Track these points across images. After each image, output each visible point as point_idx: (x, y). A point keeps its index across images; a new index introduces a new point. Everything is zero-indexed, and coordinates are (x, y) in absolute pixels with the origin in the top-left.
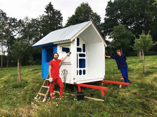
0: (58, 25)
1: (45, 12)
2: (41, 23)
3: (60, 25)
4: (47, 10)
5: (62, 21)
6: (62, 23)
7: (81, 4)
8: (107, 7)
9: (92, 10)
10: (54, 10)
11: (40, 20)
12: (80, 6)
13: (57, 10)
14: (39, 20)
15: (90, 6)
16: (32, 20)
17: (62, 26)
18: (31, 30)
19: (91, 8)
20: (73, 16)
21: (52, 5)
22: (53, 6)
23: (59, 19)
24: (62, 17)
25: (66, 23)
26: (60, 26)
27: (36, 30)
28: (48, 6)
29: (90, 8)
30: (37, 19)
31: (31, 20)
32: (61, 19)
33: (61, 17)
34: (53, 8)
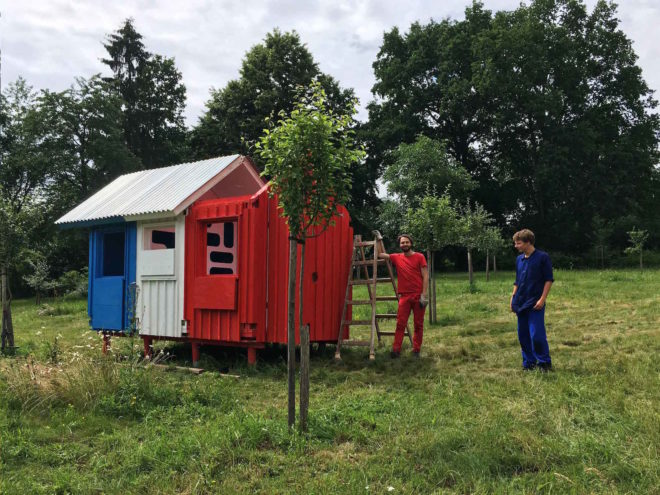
0: (166, 120)
1: (106, 62)
2: (84, 110)
3: (172, 121)
4: (112, 55)
5: (184, 106)
6: (182, 114)
7: (269, 35)
8: (379, 55)
9: (314, 62)
10: (147, 55)
11: (79, 99)
12: (265, 45)
13: (159, 57)
14: (77, 97)
15: (305, 47)
16: (43, 96)
17: (184, 128)
18: (40, 142)
19: (309, 55)
20: (233, 86)
21: (137, 31)
22: (139, 36)
23: (169, 97)
24: (183, 89)
25: (203, 115)
26: (174, 125)
27: (64, 144)
28: (119, 35)
29: (304, 55)
30: (67, 95)
31: (40, 99)
32: (180, 94)
33: (177, 86)
34: (141, 45)
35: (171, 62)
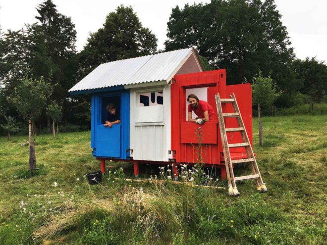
0: (66, 48)
1: (37, 18)
2: (29, 41)
3: (69, 48)
4: (41, 15)
5: (75, 41)
6: (75, 45)
7: (119, 7)
8: (170, 19)
9: (140, 22)
10: (59, 15)
11: (27, 35)
12: (116, 12)
13: (64, 16)
14: (26, 34)
15: (136, 14)
16: (8, 33)
17: (75, 52)
19: (137, 18)
20: (101, 31)
21: (54, 3)
22: (55, 6)
23: (68, 36)
24: (75, 33)
25: (85, 45)
26: (70, 50)
28: (44, 5)
29: (135, 18)
30: (20, 33)
31: (6, 35)
32: (74, 35)
33: (73, 31)
34: (56, 10)
35: (69, 19)
